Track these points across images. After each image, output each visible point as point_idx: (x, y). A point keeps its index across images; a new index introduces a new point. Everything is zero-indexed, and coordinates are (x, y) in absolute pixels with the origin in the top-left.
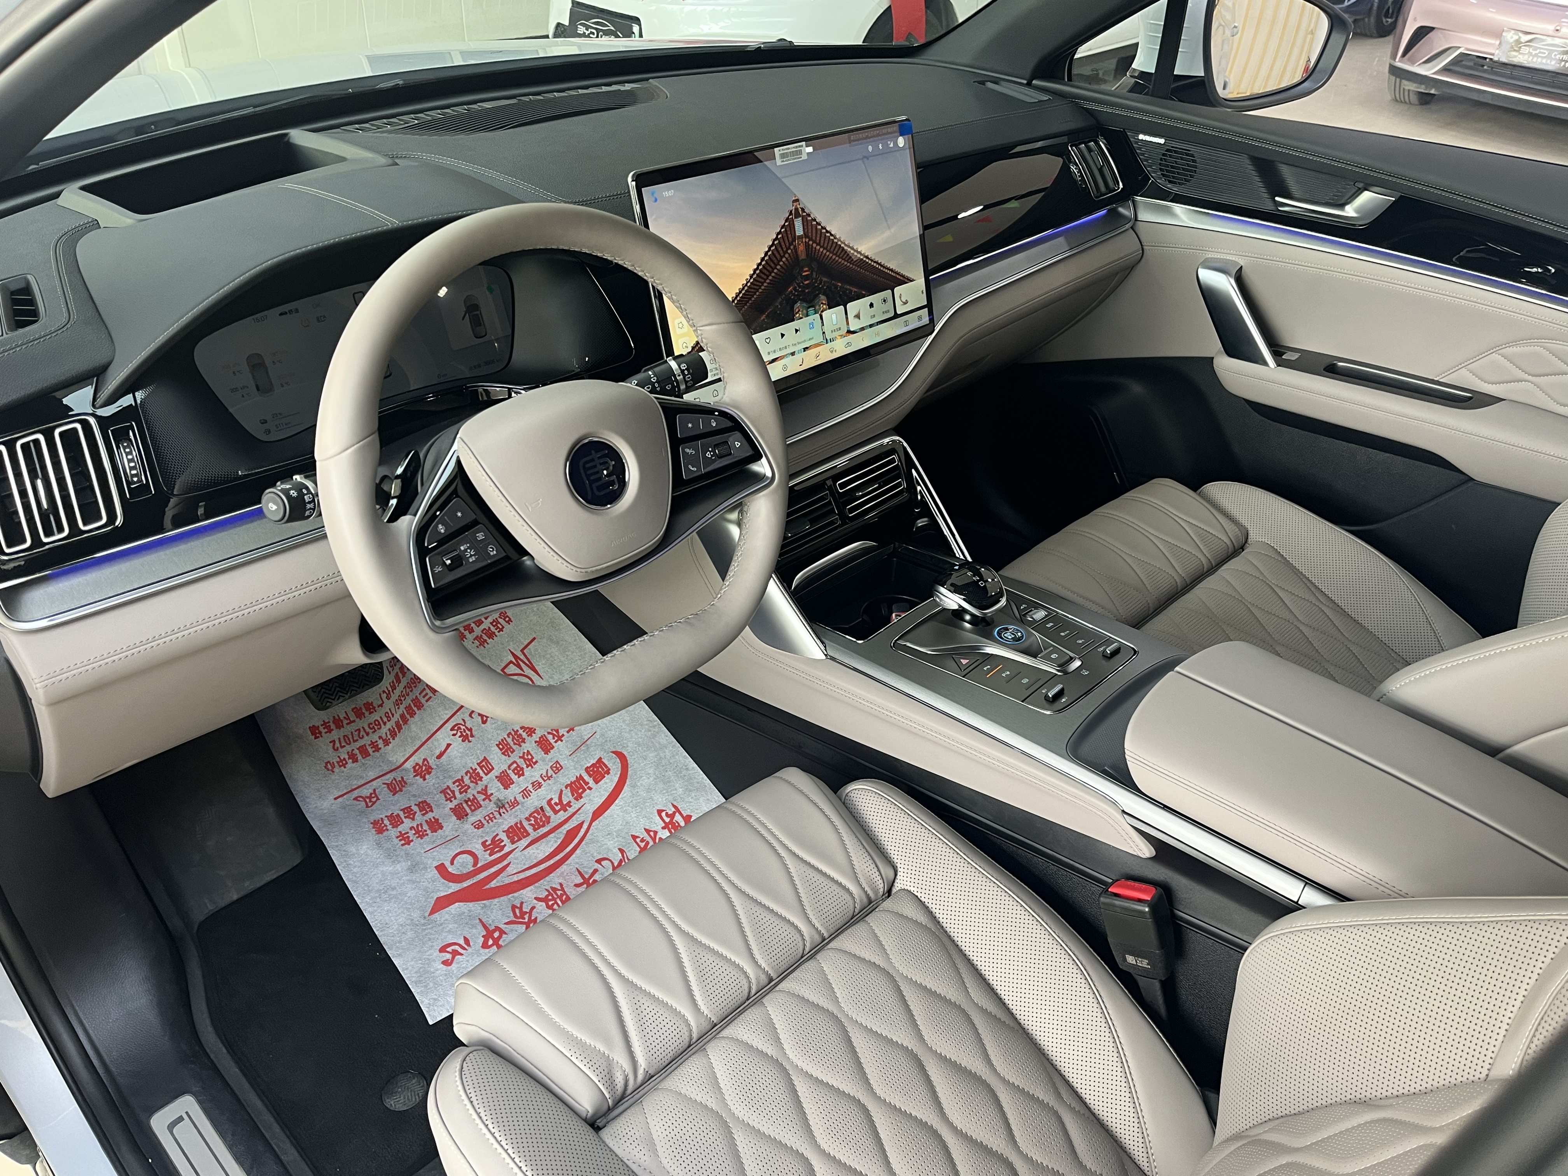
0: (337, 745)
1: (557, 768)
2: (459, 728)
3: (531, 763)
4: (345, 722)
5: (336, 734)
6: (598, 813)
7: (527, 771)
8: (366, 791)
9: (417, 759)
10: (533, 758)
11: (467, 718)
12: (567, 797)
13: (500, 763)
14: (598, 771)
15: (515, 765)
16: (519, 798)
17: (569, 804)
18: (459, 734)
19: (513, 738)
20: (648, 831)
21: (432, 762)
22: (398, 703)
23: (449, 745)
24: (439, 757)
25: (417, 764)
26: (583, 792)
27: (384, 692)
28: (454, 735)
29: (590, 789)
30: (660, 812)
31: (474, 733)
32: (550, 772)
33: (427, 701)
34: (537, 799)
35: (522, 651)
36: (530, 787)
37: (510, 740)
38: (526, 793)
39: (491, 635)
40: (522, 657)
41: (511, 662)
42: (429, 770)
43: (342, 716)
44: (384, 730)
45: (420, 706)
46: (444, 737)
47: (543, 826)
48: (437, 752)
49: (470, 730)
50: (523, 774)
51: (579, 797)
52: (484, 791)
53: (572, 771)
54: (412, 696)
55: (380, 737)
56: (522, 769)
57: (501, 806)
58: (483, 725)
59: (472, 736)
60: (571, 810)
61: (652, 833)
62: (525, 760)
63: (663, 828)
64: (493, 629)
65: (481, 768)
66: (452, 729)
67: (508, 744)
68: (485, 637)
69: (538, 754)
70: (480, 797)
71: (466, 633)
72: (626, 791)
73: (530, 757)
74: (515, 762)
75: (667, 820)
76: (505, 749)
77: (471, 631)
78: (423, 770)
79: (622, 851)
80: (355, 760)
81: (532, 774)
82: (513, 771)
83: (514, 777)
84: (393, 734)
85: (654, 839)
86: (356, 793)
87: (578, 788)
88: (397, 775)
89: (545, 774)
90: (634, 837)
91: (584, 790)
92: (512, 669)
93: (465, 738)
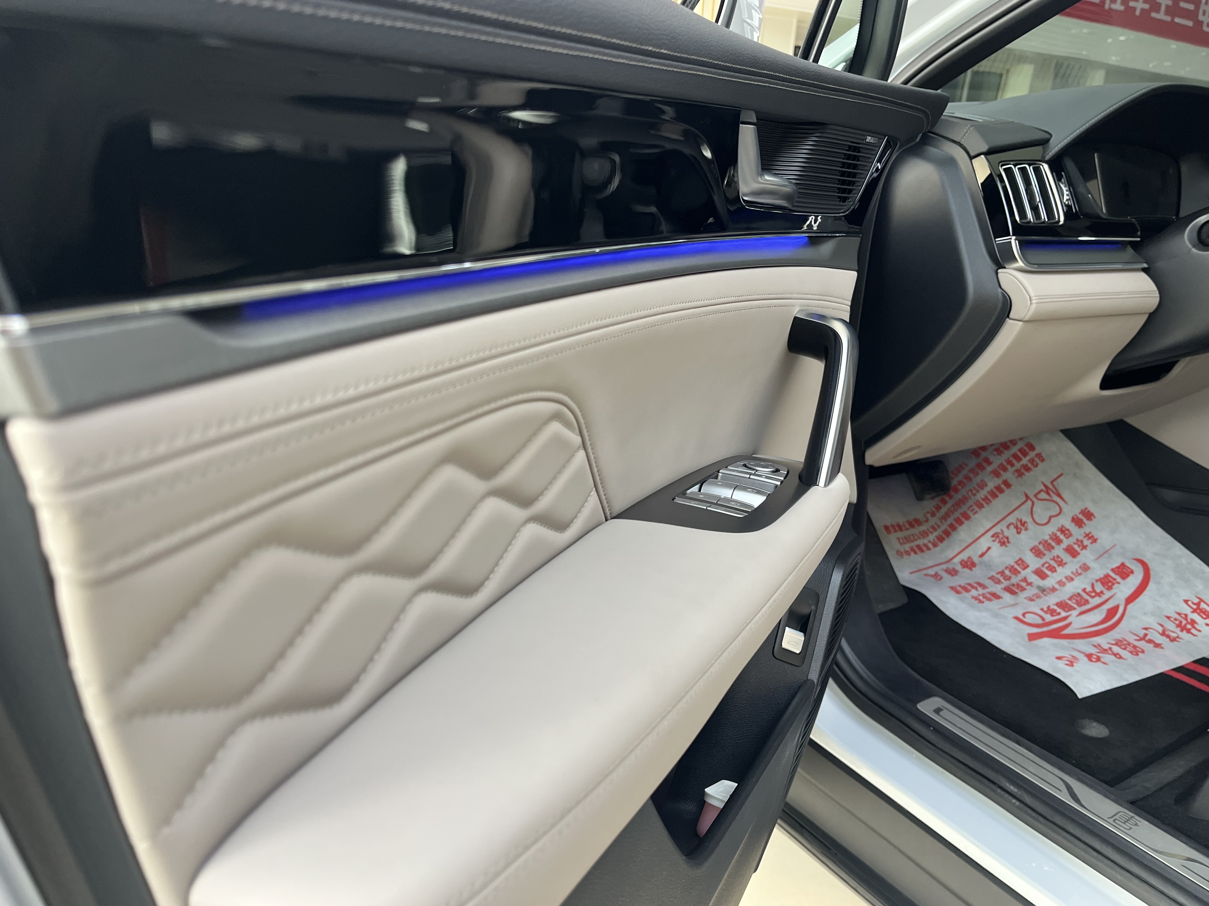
0: (901, 541)
1: (1085, 568)
2: (998, 536)
3: (1061, 563)
4: (903, 528)
5: (900, 534)
6: (1130, 599)
7: (1059, 569)
8: (931, 572)
9: (964, 556)
10: (1062, 560)
11: (1005, 529)
12: (1099, 588)
13: (1034, 563)
14: (1123, 572)
15: (1047, 565)
16: (1057, 586)
17: (1102, 592)
18: (998, 540)
19: (1044, 546)
20: (1179, 614)
21: (976, 559)
22: (945, 518)
23: (989, 548)
24: (982, 555)
25: (963, 560)
26: (1112, 585)
27: (928, 512)
28: (994, 541)
29: (1119, 583)
30: (1186, 601)
31: (1010, 540)
32: (1080, 571)
33: (974, 514)
34: (1071, 588)
35: (1052, 482)
36: (1064, 580)
37: (1041, 547)
38: (1061, 583)
39: (1028, 469)
40: (1050, 486)
41: (1042, 491)
42: (973, 565)
43: (901, 524)
44: (932, 537)
45: (968, 518)
46: (985, 542)
47: (1085, 604)
48: (980, 553)
49: (1007, 538)
50: (1055, 571)
51: (1110, 588)
52: (1025, 580)
53: (1099, 571)
54: (961, 511)
55: (929, 542)
56: (1054, 568)
57: (1043, 590)
58: (1018, 536)
59: (1008, 542)
60: (1105, 597)
61: (1183, 616)
62: (1056, 561)
63: (1193, 612)
64: (1030, 465)
65: (1019, 565)
66: (993, 536)
67: (1039, 550)
68: (1023, 470)
69: (1066, 557)
70: (1024, 584)
71: (1009, 467)
72: (1151, 586)
73: (1059, 560)
74: (1046, 563)
75: (1195, 607)
76: (1037, 552)
77: (1012, 465)
78: (969, 564)
79: (1162, 625)
80: (916, 553)
81: (1062, 573)
82: (1047, 568)
83: (1049, 573)
84: (941, 539)
85: (1186, 619)
86: (925, 572)
87: (1107, 582)
88: (950, 566)
89: (1075, 571)
90: (1168, 618)
91: (1113, 584)
92: (1043, 495)
93: (1003, 544)
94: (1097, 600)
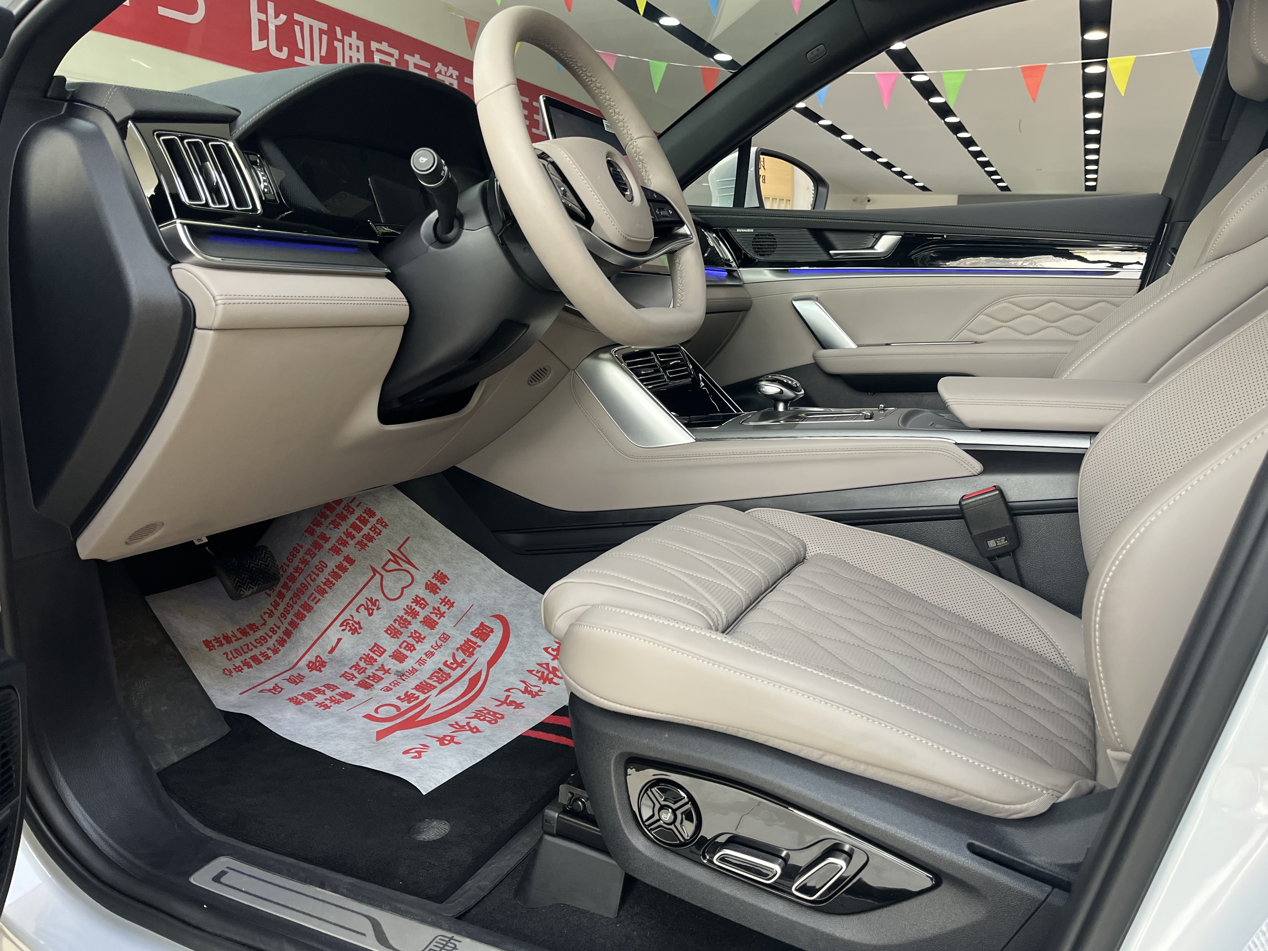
0: (230, 656)
1: (445, 638)
2: (348, 623)
3: (420, 639)
4: (233, 639)
5: (227, 648)
6: (492, 662)
7: (418, 646)
8: (270, 685)
9: (310, 657)
10: (420, 635)
11: (354, 613)
12: (460, 657)
13: (390, 644)
14: (483, 632)
15: (405, 644)
16: (417, 666)
17: (464, 661)
18: (348, 628)
19: (400, 623)
20: (540, 665)
21: (325, 657)
22: (283, 616)
23: (339, 640)
24: (331, 652)
25: (310, 662)
26: (473, 651)
27: (265, 613)
28: (343, 630)
29: (479, 646)
30: (546, 649)
31: (362, 625)
32: (439, 643)
33: (316, 603)
34: (432, 665)
35: (399, 549)
36: (424, 657)
37: (396, 625)
38: (421, 662)
39: (371, 539)
40: (399, 555)
41: (390, 560)
42: (323, 664)
43: (230, 634)
44: (271, 642)
45: (309, 609)
46: (334, 634)
47: (446, 680)
48: (329, 649)
49: (359, 623)
50: (415, 649)
51: (471, 655)
52: (382, 668)
53: (459, 638)
54: (300, 603)
55: (268, 649)
56: (413, 645)
57: (401, 675)
58: (370, 618)
59: (361, 628)
60: (466, 666)
61: (544, 666)
62: (413, 638)
63: (553, 660)
64: (372, 534)
65: (374, 652)
66: (341, 625)
67: (395, 628)
68: (365, 541)
69: (424, 631)
70: (380, 673)
71: (349, 540)
72: (512, 641)
73: (418, 635)
74: (405, 641)
75: (555, 653)
76: (393, 632)
77: (353, 537)
78: (318, 665)
79: (524, 682)
80: (250, 666)
81: (422, 648)
82: (405, 648)
83: (407, 653)
84: (282, 642)
85: (548, 669)
86: (260, 688)
87: (468, 648)
88: (294, 672)
89: (435, 645)
90: (530, 672)
91: (474, 649)
92: (393, 565)
93: (354, 631)
94: (460, 671)
